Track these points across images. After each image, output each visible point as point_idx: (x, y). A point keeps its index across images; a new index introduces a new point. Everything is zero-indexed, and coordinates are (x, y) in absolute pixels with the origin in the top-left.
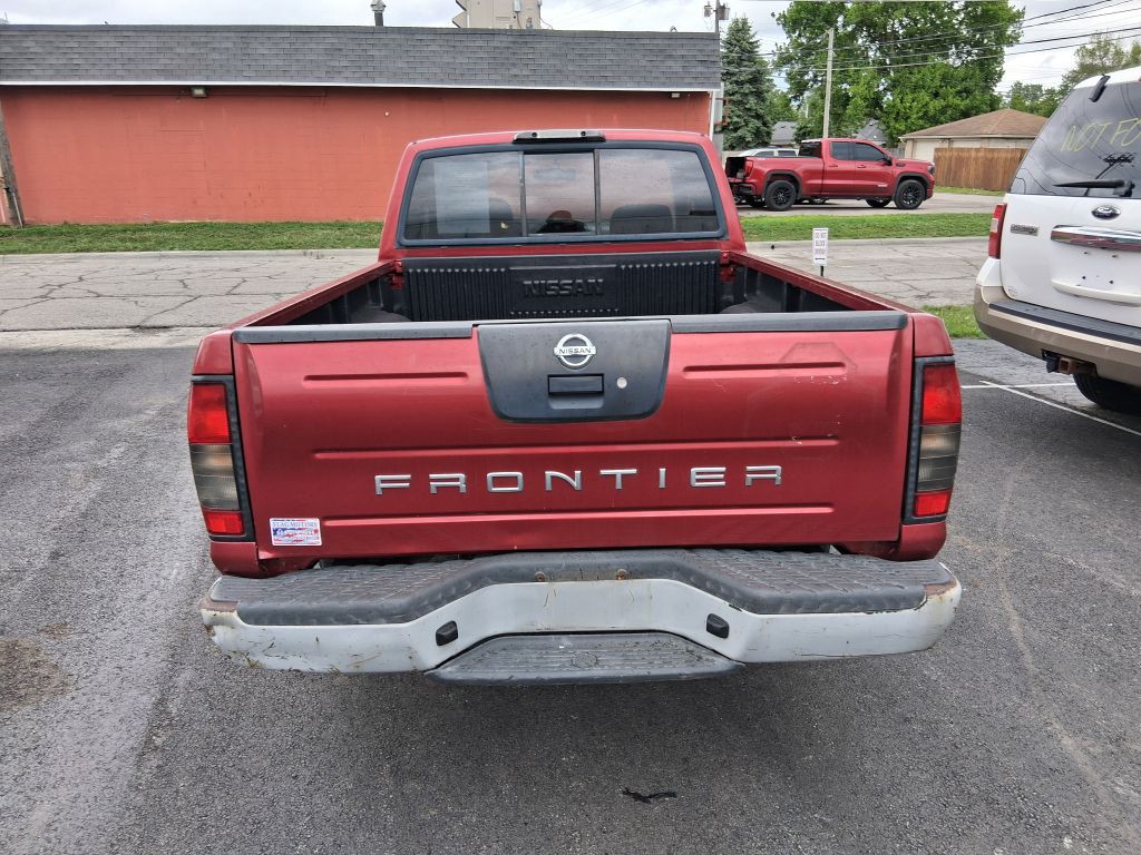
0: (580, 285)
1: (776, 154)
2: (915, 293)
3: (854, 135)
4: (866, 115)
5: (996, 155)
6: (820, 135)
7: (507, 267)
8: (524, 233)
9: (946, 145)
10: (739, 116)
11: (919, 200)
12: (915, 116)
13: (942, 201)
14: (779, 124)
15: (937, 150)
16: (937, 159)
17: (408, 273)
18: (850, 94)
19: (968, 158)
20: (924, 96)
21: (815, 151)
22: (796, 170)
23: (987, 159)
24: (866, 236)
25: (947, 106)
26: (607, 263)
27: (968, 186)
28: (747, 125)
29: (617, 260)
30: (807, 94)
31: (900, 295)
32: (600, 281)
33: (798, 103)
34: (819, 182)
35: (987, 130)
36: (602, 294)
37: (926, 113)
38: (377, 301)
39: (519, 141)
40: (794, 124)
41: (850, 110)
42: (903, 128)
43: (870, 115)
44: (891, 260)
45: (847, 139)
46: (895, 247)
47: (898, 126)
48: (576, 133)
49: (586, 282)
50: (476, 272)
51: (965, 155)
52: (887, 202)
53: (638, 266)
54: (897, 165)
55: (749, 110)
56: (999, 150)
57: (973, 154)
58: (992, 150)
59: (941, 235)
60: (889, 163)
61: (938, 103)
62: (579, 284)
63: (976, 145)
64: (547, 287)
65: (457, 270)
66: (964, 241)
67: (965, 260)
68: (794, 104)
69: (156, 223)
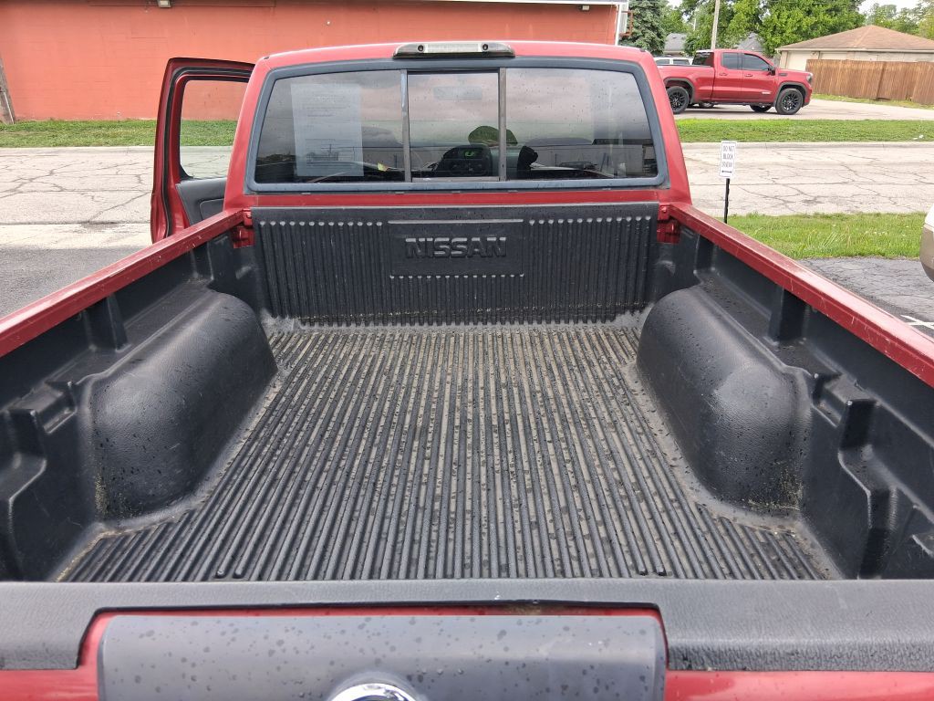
0: (476, 244)
1: (672, 63)
2: (802, 197)
3: (735, 46)
4: (747, 29)
5: (861, 67)
6: (708, 45)
7: (385, 221)
8: (408, 175)
9: (816, 57)
10: (637, 28)
11: (797, 106)
12: (790, 30)
13: (818, 108)
14: (671, 35)
15: (809, 61)
16: (808, 69)
17: (259, 225)
18: (735, 10)
19: (836, 70)
20: (798, 13)
21: (707, 60)
22: (691, 77)
23: (852, 70)
24: (752, 139)
25: (816, 23)
26: (512, 218)
27: (834, 94)
28: (644, 36)
29: (526, 214)
30: (697, 10)
31: (788, 199)
32: (503, 239)
33: (688, 16)
34: (710, 88)
35: (853, 45)
36: (504, 256)
37: (799, 28)
38: (204, 272)
39: (401, 56)
40: (684, 36)
41: (733, 24)
42: (778, 41)
43: (751, 29)
44: (777, 164)
45: (730, 50)
46: (778, 150)
47: (775, 38)
48: (476, 46)
49: (484, 240)
50: (346, 226)
51: (834, 66)
52: (769, 107)
53: (551, 222)
54: (780, 74)
55: (646, 22)
56: (864, 62)
57: (840, 66)
58: (859, 63)
59: (819, 140)
60: (773, 73)
61: (811, 20)
62: (476, 242)
63: (842, 57)
64: (435, 246)
65: (322, 224)
66: (840, 146)
67: (842, 164)
68: (685, 18)
69: (128, 120)
